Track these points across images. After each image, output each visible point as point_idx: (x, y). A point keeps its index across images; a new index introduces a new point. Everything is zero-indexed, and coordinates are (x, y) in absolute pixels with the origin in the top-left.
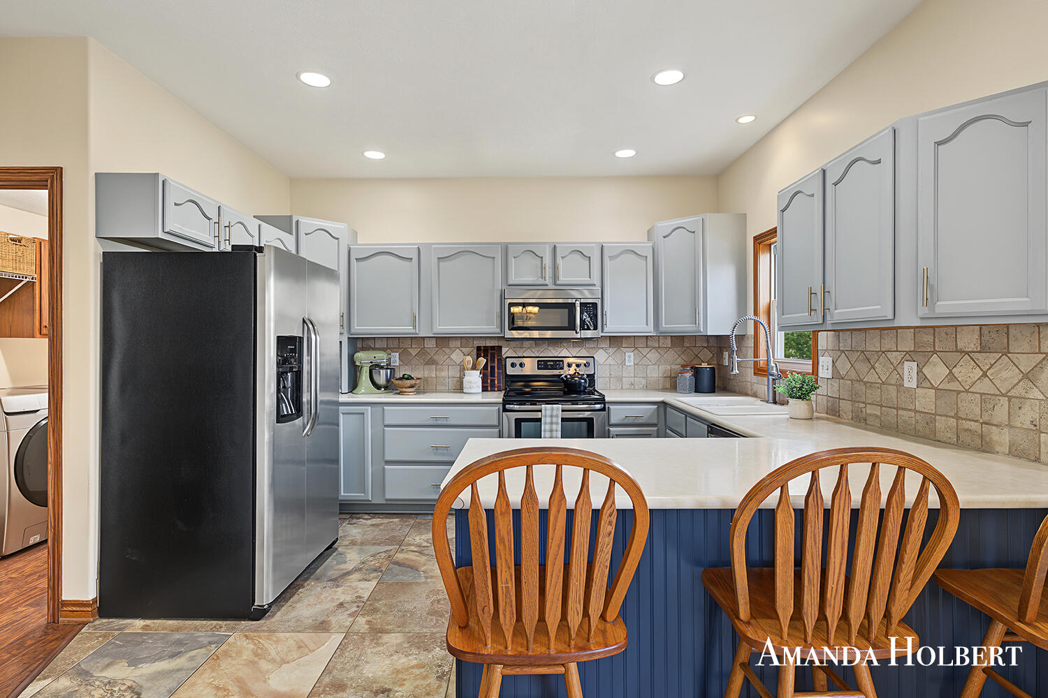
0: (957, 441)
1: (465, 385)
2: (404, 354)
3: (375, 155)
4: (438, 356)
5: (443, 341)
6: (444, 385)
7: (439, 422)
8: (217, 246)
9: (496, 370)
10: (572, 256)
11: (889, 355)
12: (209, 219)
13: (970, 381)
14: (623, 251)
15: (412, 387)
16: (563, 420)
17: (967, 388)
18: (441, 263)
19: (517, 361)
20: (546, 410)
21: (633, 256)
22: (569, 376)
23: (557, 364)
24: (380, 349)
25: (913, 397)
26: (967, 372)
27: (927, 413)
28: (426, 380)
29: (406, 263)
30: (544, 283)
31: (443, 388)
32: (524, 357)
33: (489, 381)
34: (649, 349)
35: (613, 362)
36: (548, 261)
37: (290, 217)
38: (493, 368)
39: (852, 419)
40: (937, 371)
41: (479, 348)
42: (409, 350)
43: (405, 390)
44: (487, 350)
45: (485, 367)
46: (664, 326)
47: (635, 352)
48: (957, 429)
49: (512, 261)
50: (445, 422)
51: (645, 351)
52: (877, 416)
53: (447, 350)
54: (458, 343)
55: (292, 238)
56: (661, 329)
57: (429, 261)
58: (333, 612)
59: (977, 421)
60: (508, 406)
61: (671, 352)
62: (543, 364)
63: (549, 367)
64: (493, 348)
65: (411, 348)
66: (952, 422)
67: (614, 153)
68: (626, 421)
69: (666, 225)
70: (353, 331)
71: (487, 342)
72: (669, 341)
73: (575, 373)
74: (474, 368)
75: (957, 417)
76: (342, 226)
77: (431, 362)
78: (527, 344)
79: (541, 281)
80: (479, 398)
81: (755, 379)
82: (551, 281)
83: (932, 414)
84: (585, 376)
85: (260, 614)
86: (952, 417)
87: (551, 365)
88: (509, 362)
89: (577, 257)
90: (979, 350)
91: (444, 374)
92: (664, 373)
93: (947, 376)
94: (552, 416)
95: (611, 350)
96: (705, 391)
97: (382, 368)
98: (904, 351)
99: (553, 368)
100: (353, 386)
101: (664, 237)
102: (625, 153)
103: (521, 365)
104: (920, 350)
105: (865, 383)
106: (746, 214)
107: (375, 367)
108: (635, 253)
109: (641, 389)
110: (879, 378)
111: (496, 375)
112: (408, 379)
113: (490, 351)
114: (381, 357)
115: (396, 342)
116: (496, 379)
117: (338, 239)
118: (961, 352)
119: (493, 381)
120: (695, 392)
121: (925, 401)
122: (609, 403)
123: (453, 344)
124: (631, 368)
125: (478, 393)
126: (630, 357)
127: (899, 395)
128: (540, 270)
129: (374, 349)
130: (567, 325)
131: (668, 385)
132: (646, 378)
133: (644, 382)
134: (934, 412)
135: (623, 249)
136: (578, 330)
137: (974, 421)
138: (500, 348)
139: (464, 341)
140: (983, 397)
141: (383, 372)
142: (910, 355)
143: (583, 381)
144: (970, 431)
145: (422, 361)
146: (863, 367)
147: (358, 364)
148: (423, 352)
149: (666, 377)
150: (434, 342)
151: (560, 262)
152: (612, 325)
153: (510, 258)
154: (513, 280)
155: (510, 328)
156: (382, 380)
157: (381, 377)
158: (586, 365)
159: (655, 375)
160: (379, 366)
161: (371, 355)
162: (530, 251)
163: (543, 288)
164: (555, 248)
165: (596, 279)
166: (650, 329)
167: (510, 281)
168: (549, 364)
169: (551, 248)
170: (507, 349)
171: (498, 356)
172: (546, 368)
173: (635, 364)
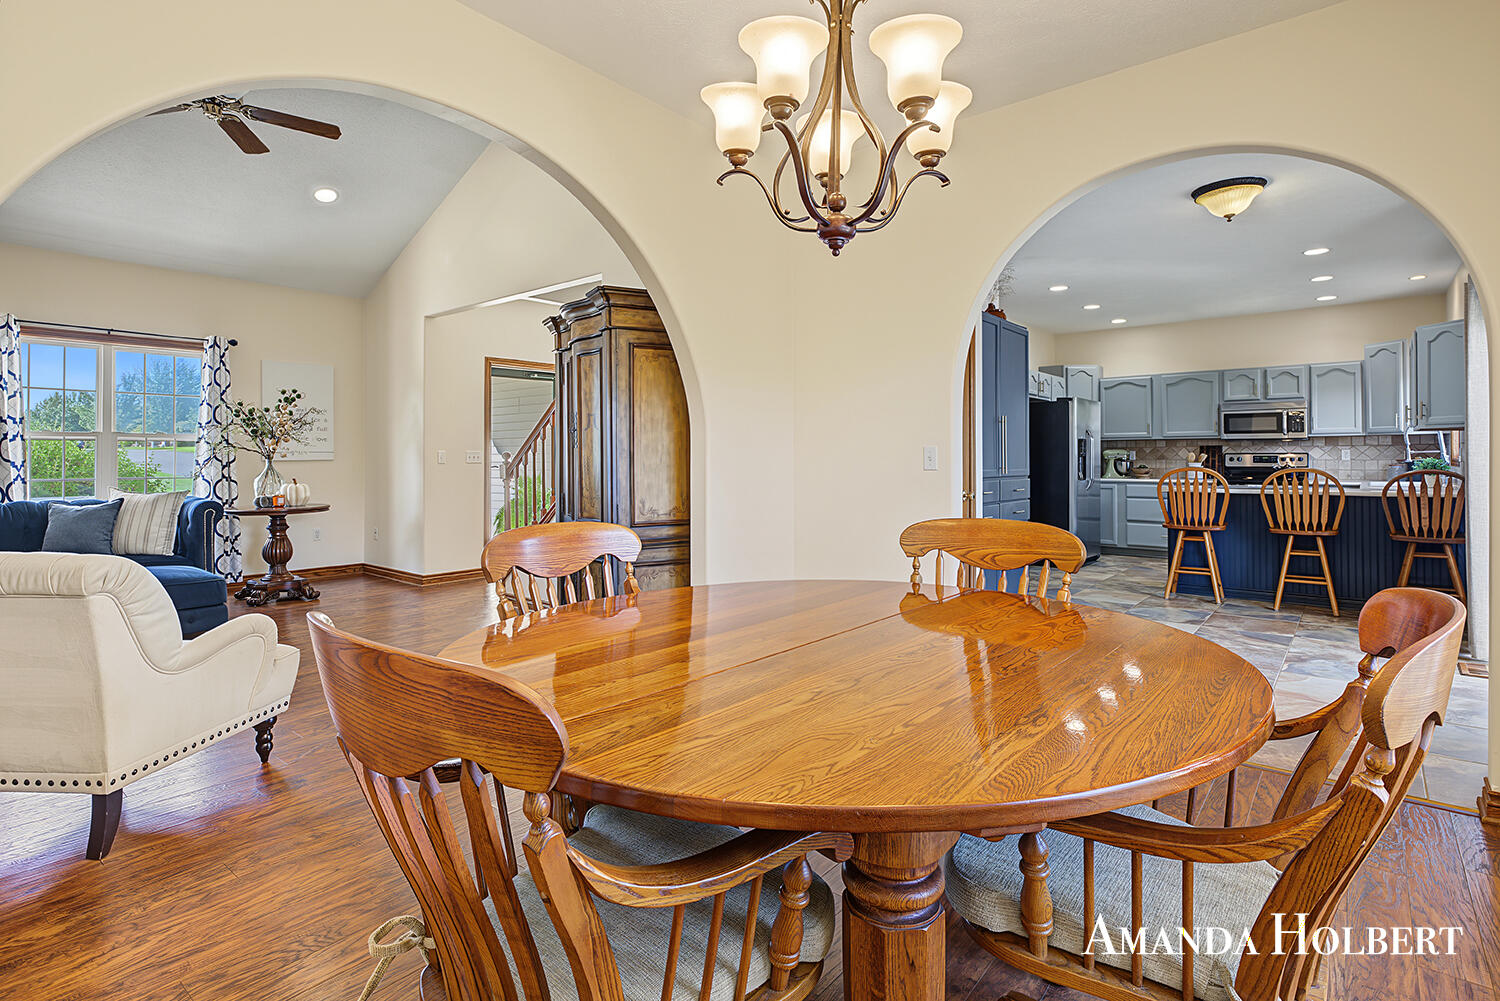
2: (1140, 451)
4: (1168, 453)
5: (1171, 442)
9: (1216, 462)
10: (1281, 376)
14: (1330, 369)
15: (1147, 473)
18: (1169, 388)
19: (1236, 457)
21: (1342, 373)
23: (1272, 458)
24: (1122, 448)
28: (1157, 468)
29: (1143, 389)
30: (1256, 398)
32: (1240, 453)
34: (1368, 447)
36: (1259, 381)
37: (1062, 366)
38: (1213, 461)
41: (1202, 448)
42: (1144, 448)
43: (1141, 474)
44: (1209, 448)
45: (1207, 460)
46: (1374, 427)
47: (1353, 449)
49: (1228, 384)
53: (1174, 448)
54: (1185, 444)
55: (1063, 380)
56: (1372, 430)
57: (1160, 386)
61: (1392, 449)
62: (1258, 459)
63: (1264, 461)
64: (1214, 446)
65: (1146, 447)
69: (1371, 347)
70: (1104, 435)
71: (1210, 443)
72: (1389, 439)
73: (1288, 466)
74: (1197, 461)
76: (1093, 367)
77: (1162, 457)
78: (1242, 443)
82: (1263, 395)
87: (1266, 459)
88: (1227, 457)
89: (1287, 377)
91: (1172, 465)
95: (1325, 448)
97: (1123, 461)
99: (1266, 461)
101: (1371, 357)
107: (1119, 460)
108: (1343, 370)
111: (1216, 467)
112: (1141, 468)
113: (1212, 449)
114: (1123, 454)
115: (1133, 443)
117: (1091, 376)
123: (1179, 444)
124: (1348, 461)
126: (1346, 454)
128: (1252, 389)
129: (1119, 448)
130: (1276, 429)
132: (1364, 471)
133: (1361, 474)
136: (1284, 433)
138: (1221, 447)
139: (1188, 441)
141: (1124, 463)
145: (1154, 456)
147: (1107, 457)
148: (1155, 450)
150: (1164, 442)
151: (1271, 382)
152: (1319, 428)
153: (1225, 381)
154: (1228, 396)
155: (1225, 432)
156: (1123, 469)
157: (1124, 467)
158: (1300, 459)
159: (1373, 468)
160: (1121, 460)
161: (1115, 452)
162: (1243, 375)
163: (1255, 402)
164: (1266, 371)
165: (1304, 393)
166: (1359, 430)
167: (1226, 399)
168: (1264, 458)
169: (1262, 372)
170: (1226, 448)
171: (1218, 453)
172: (1261, 461)
173: (1352, 459)
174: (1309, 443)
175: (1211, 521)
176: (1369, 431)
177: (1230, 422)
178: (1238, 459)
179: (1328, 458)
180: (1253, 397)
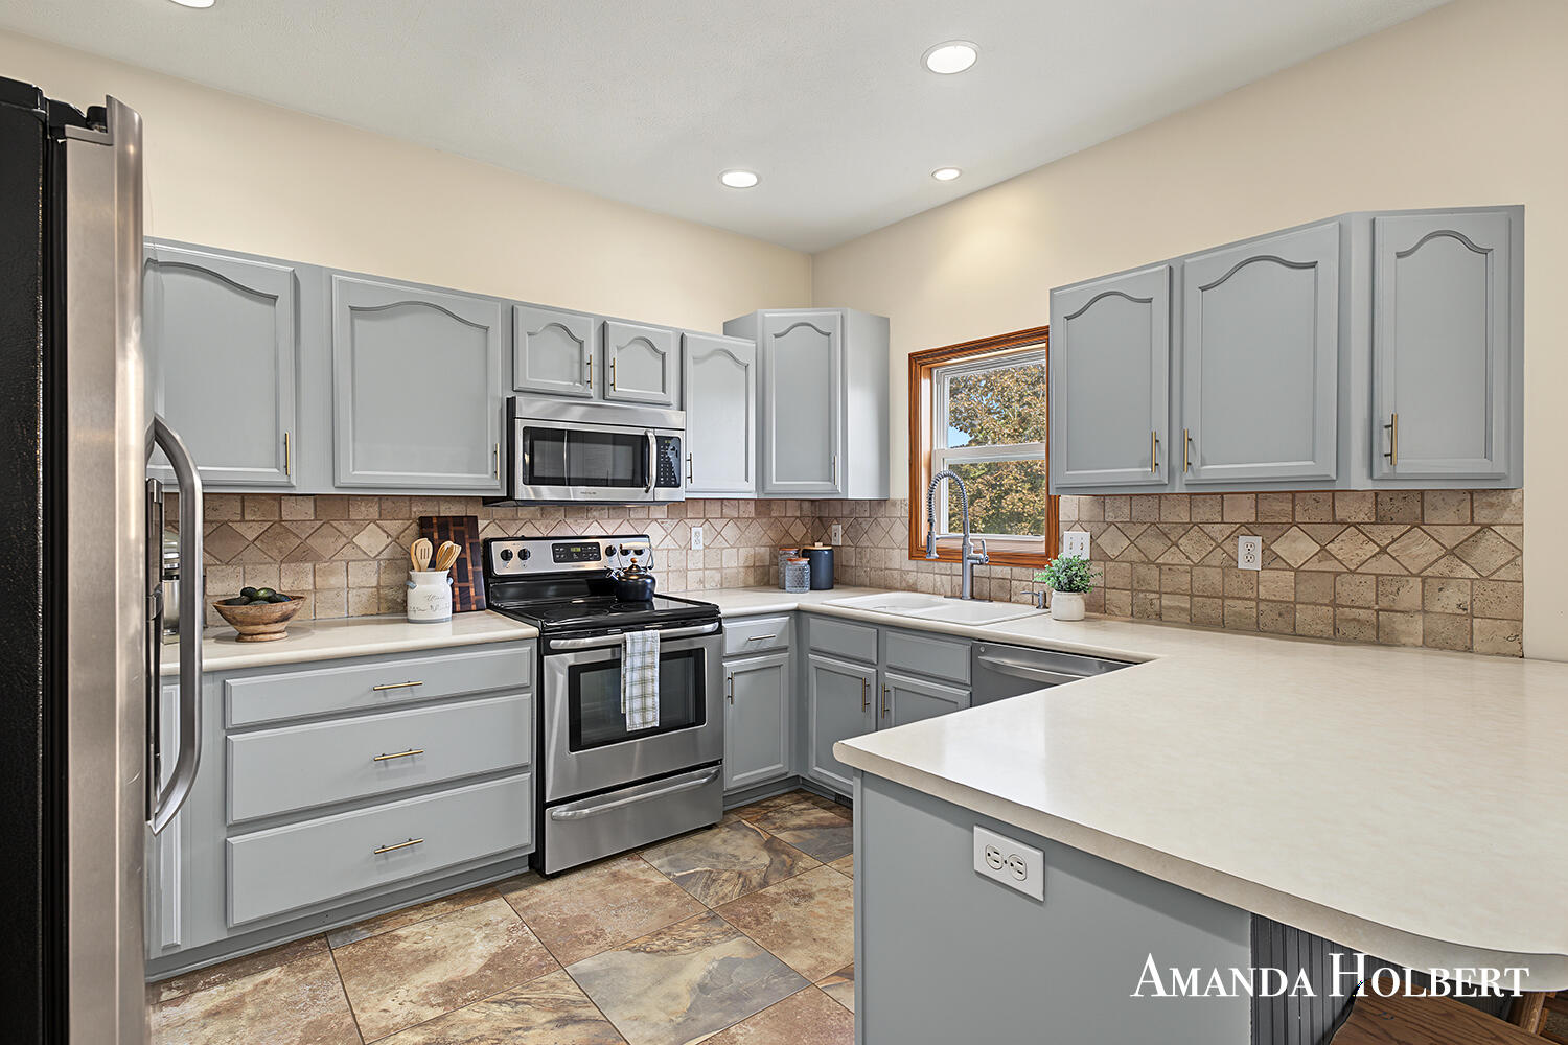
0: (1334, 634)
1: (411, 603)
4: (319, 541)
5: (335, 506)
7: (393, 698)
9: (470, 568)
10: (634, 347)
11: (1208, 528)
13: (1357, 561)
14: (716, 350)
16: (663, 657)
17: (1352, 568)
18: (357, 322)
19: (514, 547)
20: (633, 642)
21: (729, 361)
23: (587, 550)
25: (1254, 582)
26: (1350, 549)
27: (1281, 601)
29: (265, 306)
30: (583, 392)
32: (524, 538)
33: (457, 590)
34: (726, 523)
35: (671, 544)
36: (592, 349)
39: (1132, 614)
40: (1298, 548)
41: (420, 521)
42: (234, 526)
43: (262, 628)
44: (447, 525)
45: (461, 562)
46: (774, 482)
47: (706, 525)
48: (1334, 619)
49: (524, 342)
50: (407, 696)
51: (719, 524)
52: (1183, 610)
53: (345, 527)
54: (374, 511)
56: (769, 488)
57: (326, 310)
59: (1369, 608)
60: (554, 643)
61: (755, 526)
62: (563, 552)
63: (577, 556)
64: (456, 519)
65: (243, 520)
66: (1327, 611)
67: (720, 178)
68: (749, 648)
69: (779, 316)
71: (443, 508)
73: (631, 567)
74: (433, 564)
75: (1334, 604)
77: (301, 555)
79: (579, 389)
81: (911, 565)
82: (598, 390)
83: (1291, 602)
86: (1326, 605)
87: (577, 553)
88: (497, 549)
89: (644, 351)
90: (1373, 520)
91: (338, 580)
92: (745, 562)
93: (1316, 554)
94: (644, 654)
95: (669, 524)
96: (823, 587)
98: (1236, 523)
99: (583, 558)
101: (776, 337)
102: (740, 179)
103: (523, 555)
104: (1267, 521)
105: (1159, 566)
106: (888, 319)
108: (732, 356)
110: (1188, 558)
111: (471, 578)
113: (452, 528)
116: (472, 584)
118: (1342, 523)
120: (811, 589)
121: (1276, 584)
122: (723, 618)
123: (360, 512)
124: (698, 554)
125: (447, 620)
126: (699, 533)
127: (1226, 579)
128: (577, 366)
131: (751, 581)
132: (720, 569)
134: (1293, 599)
135: (714, 348)
136: (652, 487)
137: (1366, 608)
138: (472, 519)
140: (1380, 578)
142: (1250, 528)
143: (649, 581)
144: (1359, 620)
145: (275, 553)
146: (1154, 547)
148: (278, 529)
149: (748, 567)
150: (309, 505)
153: (520, 331)
155: (526, 480)
163: (585, 403)
164: (606, 325)
165: (673, 392)
166: (751, 487)
167: (520, 385)
168: (573, 550)
169: (598, 327)
170: (487, 522)
171: (471, 538)
172: (569, 558)
173: (705, 547)
178: (520, 555)
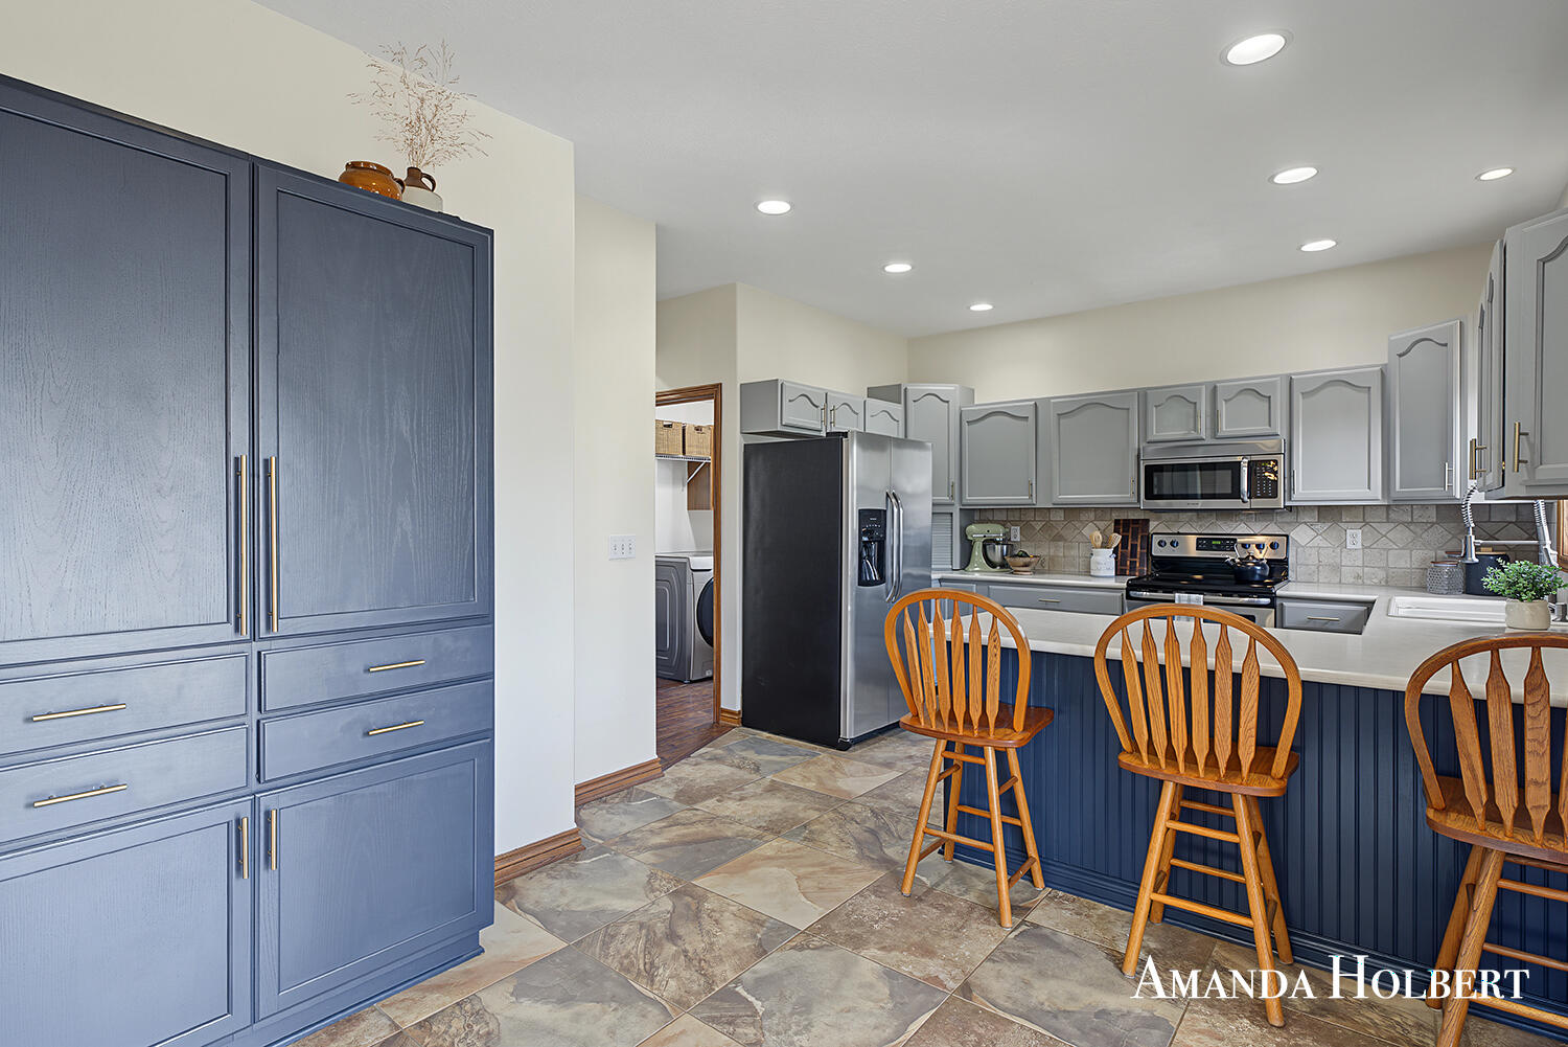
1: (1092, 566)
2: (1026, 527)
3: (983, 307)
4: (1066, 531)
5: (1073, 512)
6: (1073, 566)
8: (824, 429)
9: (1138, 549)
10: (1241, 397)
12: (817, 407)
14: (1329, 382)
15: (1026, 565)
18: (1062, 421)
19: (1168, 539)
20: (1181, 600)
21: (1345, 388)
22: (1237, 560)
23: (1228, 543)
24: (998, 522)
28: (1052, 559)
29: (1023, 423)
30: (1198, 436)
31: (1072, 569)
32: (1179, 533)
33: (1128, 563)
34: (1393, 525)
36: (1204, 406)
37: (900, 385)
38: (1134, 547)
41: (1117, 522)
42: (1033, 522)
43: (1020, 567)
44: (1128, 524)
45: (1122, 545)
46: (1399, 489)
47: (1366, 529)
49: (1153, 412)
51: (1384, 528)
53: (1077, 524)
54: (1092, 515)
55: (900, 407)
57: (1048, 419)
58: (901, 760)
60: (1132, 593)
61: (1439, 529)
62: (1205, 543)
63: (1214, 548)
64: (1136, 521)
65: (1035, 519)
67: (1299, 247)
69: (1403, 336)
70: (964, 502)
71: (1130, 514)
72: (1433, 512)
74: (1105, 545)
76: (951, 387)
77: (1059, 538)
78: (1183, 516)
80: (1112, 583)
82: (1209, 432)
84: (1265, 561)
85: (844, 746)
87: (1217, 545)
88: (1156, 539)
89: (1250, 397)
91: (1074, 552)
95: (1321, 526)
97: (998, 543)
99: (1219, 548)
100: (966, 562)
101: (1400, 356)
102: (1318, 245)
107: (988, 543)
108: (1347, 383)
109: (1375, 585)
111: (1138, 556)
112: (1021, 556)
113: (1131, 526)
114: (997, 531)
115: (1017, 514)
116: (1138, 560)
117: (947, 402)
119: (1133, 563)
120: (1464, 592)
122: (1281, 597)
123: (1084, 517)
124: (1357, 552)
125: (1110, 576)
126: (1355, 536)
128: (1192, 420)
129: (991, 522)
130: (1230, 492)
132: (1386, 568)
133: (1382, 574)
135: (1326, 381)
136: (1246, 499)
138: (1147, 521)
139: (1099, 512)
141: (998, 548)
143: (1259, 567)
145: (1046, 536)
147: (970, 538)
148: (1048, 526)
150: (1062, 513)
151: (1223, 408)
152: (1306, 490)
153: (1149, 406)
154: (1154, 435)
155: (1147, 497)
156: (996, 556)
157: (997, 554)
158: (1273, 546)
159: (1403, 564)
160: (994, 541)
161: (984, 527)
162: (1179, 396)
163: (1194, 444)
164: (1215, 387)
165: (1280, 427)
166: (1375, 494)
167: (1150, 438)
168: (1214, 542)
169: (1209, 390)
170: (1156, 523)
171: (1143, 532)
172: (1209, 548)
173: (1364, 547)
174: (1290, 518)
175: (992, 721)
176: (1393, 495)
177: (1156, 480)
178: (1172, 544)
179: (1324, 544)
180: (1193, 435)
